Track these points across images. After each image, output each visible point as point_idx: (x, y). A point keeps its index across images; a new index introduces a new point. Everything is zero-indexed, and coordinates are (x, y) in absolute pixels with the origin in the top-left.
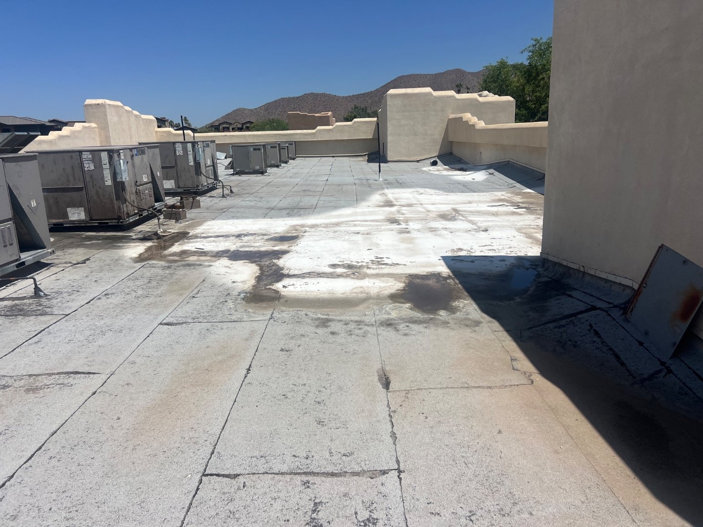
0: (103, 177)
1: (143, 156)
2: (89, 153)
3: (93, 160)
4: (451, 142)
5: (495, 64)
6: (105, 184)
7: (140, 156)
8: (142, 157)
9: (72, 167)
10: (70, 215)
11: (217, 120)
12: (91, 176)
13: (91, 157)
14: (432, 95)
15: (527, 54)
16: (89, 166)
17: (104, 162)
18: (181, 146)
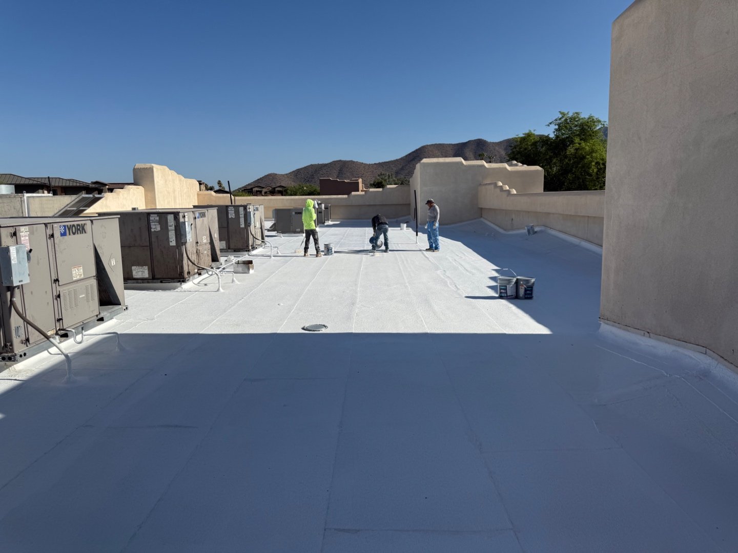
0: (168, 238)
1: (204, 218)
2: (156, 215)
3: (160, 222)
4: (481, 209)
5: (521, 135)
6: (169, 244)
7: (201, 219)
8: (203, 220)
9: (140, 228)
10: (134, 273)
11: (249, 185)
12: (157, 237)
13: (158, 219)
14: (462, 164)
15: (554, 127)
16: (155, 227)
17: (169, 224)
18: (233, 209)
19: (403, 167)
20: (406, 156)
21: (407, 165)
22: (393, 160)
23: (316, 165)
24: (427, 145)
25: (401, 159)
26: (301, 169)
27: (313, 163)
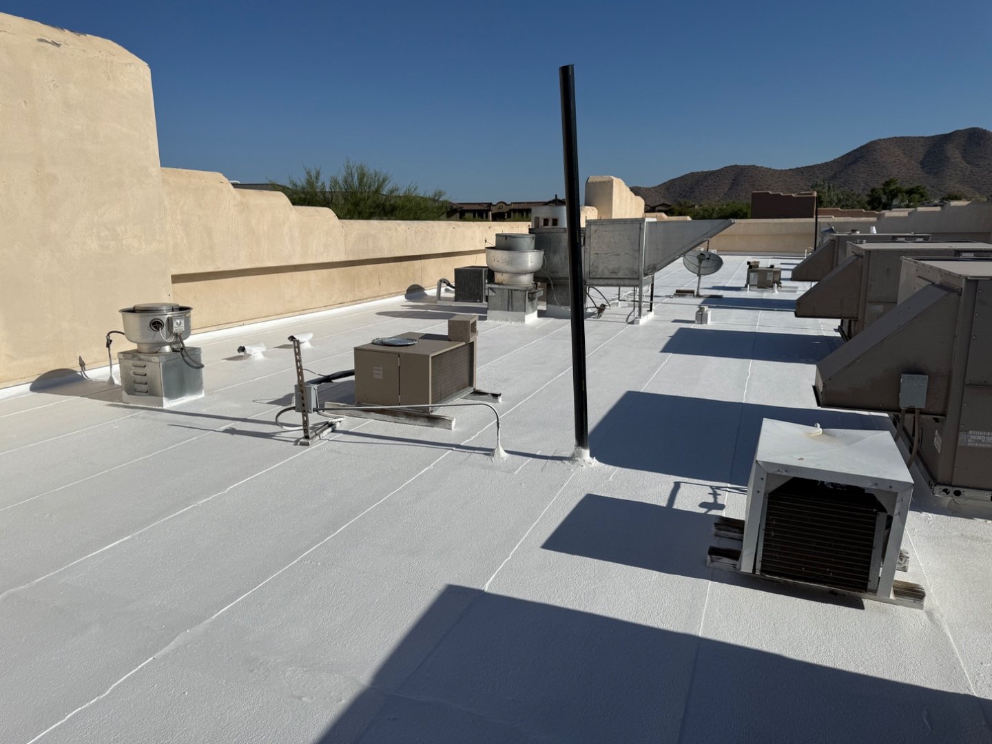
19: (835, 174)
20: (843, 157)
21: (843, 170)
22: (819, 163)
23: (698, 172)
24: (880, 140)
25: (834, 161)
26: (676, 179)
27: (694, 171)
